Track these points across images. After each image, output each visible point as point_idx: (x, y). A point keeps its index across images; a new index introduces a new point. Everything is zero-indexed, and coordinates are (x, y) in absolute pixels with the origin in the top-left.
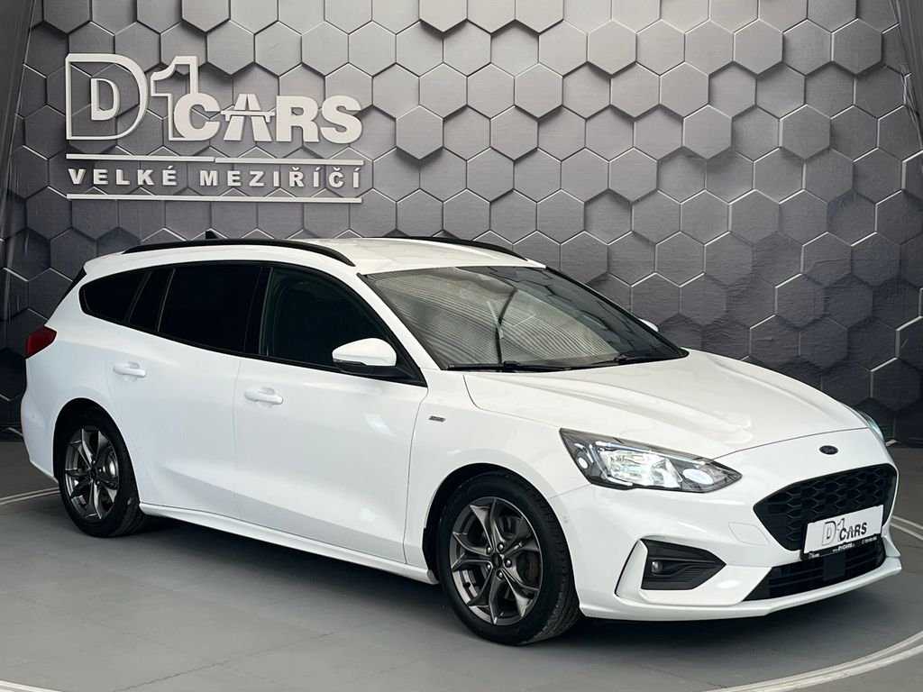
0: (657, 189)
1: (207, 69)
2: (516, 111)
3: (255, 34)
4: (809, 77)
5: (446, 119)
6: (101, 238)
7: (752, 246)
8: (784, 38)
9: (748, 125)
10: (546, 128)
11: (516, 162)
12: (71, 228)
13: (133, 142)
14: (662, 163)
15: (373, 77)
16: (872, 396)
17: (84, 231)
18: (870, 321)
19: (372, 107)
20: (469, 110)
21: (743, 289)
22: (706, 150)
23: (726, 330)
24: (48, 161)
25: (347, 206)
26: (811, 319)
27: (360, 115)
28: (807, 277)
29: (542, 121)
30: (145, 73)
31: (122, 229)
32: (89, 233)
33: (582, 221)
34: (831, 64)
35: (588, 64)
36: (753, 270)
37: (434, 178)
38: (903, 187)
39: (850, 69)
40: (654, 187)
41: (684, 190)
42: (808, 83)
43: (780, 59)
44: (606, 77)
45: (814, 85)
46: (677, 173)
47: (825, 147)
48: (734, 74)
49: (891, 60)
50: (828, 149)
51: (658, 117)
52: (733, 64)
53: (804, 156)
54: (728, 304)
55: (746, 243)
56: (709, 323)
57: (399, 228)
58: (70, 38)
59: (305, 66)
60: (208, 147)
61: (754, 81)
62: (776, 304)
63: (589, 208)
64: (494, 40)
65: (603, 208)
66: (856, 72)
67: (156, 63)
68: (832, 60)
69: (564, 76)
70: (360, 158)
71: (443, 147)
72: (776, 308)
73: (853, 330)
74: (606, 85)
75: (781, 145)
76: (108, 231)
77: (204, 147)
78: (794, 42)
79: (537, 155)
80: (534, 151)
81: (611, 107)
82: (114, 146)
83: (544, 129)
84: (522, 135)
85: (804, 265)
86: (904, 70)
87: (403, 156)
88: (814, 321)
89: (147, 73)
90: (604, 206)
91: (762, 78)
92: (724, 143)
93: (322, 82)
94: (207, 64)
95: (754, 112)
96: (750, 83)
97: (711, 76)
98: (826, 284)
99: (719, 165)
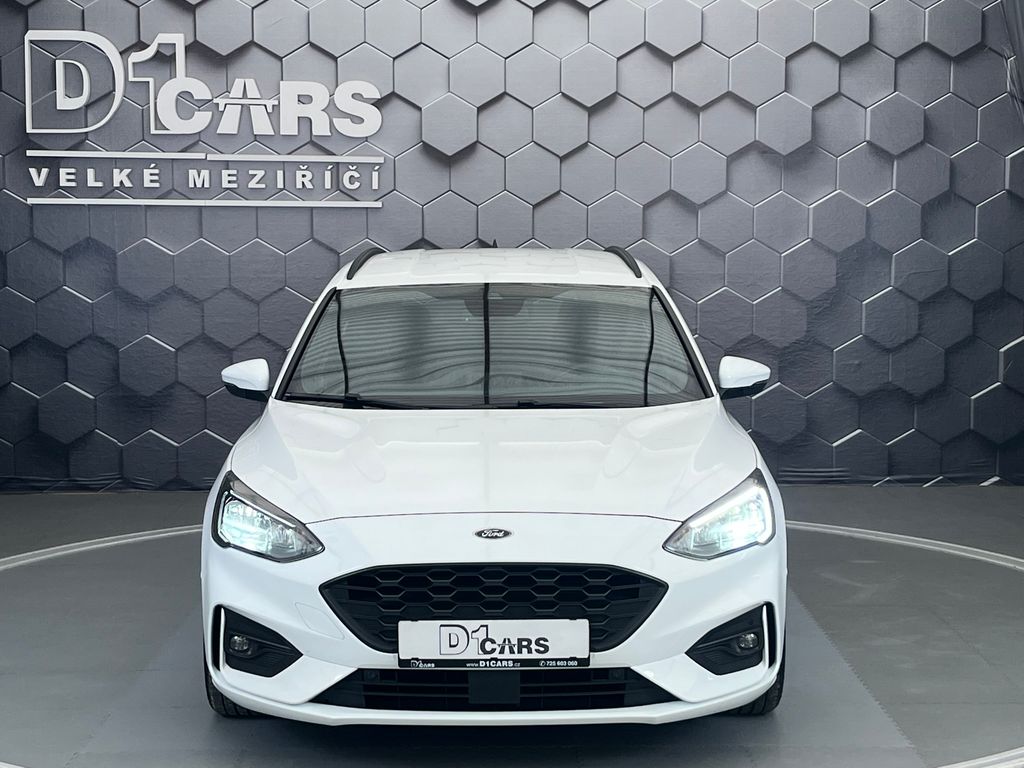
0: (727, 189)
1: (195, 49)
2: (562, 98)
3: (253, 8)
4: (899, 60)
5: (481, 109)
6: (68, 250)
7: (836, 254)
8: (871, 15)
9: (831, 114)
10: (597, 120)
11: (563, 159)
12: (32, 239)
13: (105, 136)
14: (733, 159)
15: (394, 59)
16: (972, 427)
17: (48, 242)
18: (972, 339)
19: (393, 95)
20: (508, 98)
21: (826, 305)
22: (783, 146)
23: (807, 353)
24: (3, 159)
25: (364, 212)
26: (903, 339)
27: (379, 104)
28: (898, 290)
29: (593, 111)
30: (121, 53)
31: (93, 240)
32: (53, 244)
33: (641, 228)
34: (925, 46)
35: (646, 44)
36: (837, 283)
37: (466, 177)
38: (1007, 187)
39: (947, 52)
40: (724, 188)
41: (758, 192)
42: (899, 66)
43: (867, 40)
44: (668, 60)
45: (907, 68)
46: (751, 170)
47: (919, 141)
48: (814, 56)
49: (993, 40)
50: (922, 143)
51: (727, 106)
52: (814, 45)
53: (895, 152)
54: (809, 323)
55: (829, 251)
56: (787, 345)
57: (426, 237)
58: (30, 12)
59: (313, 46)
60: (197, 142)
61: (838, 65)
62: (864, 323)
63: (647, 212)
64: (536, 16)
65: (665, 212)
66: (954, 54)
67: (134, 42)
68: (926, 40)
69: (619, 59)
70: (380, 155)
71: (477, 141)
72: (863, 327)
73: (951, 351)
74: (667, 69)
75: (868, 138)
76: (76, 242)
77: (192, 142)
78: (883, 19)
79: (587, 150)
80: (584, 146)
81: (673, 95)
82: (84, 141)
83: (596, 120)
84: (571, 127)
85: (895, 278)
86: (1007, 52)
87: (429, 151)
88: (907, 343)
89: (124, 53)
90: (666, 209)
91: (845, 61)
92: (804, 136)
93: (334, 64)
94: (196, 42)
95: (837, 101)
96: (832, 67)
97: (789, 59)
98: (921, 297)
99: (798, 161)
